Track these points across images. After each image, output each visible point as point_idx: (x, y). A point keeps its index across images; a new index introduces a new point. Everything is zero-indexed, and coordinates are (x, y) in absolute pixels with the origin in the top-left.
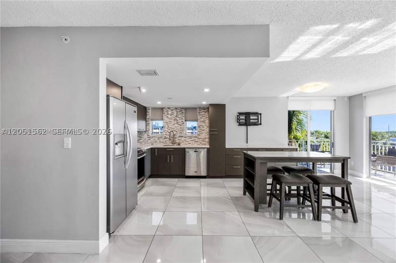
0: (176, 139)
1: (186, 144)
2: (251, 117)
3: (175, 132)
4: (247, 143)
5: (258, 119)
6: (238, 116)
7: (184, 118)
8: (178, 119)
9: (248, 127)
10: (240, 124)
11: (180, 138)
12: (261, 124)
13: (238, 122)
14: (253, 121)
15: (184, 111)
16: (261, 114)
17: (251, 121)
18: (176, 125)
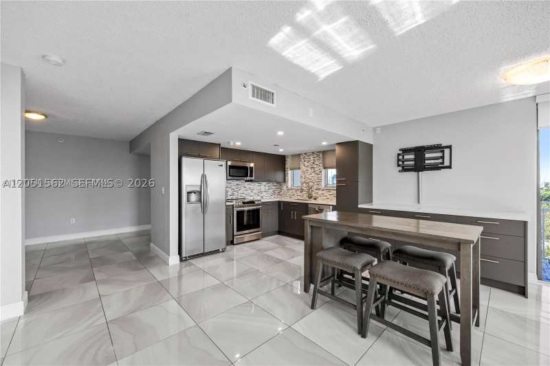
0: (313, 193)
1: (324, 200)
2: (427, 156)
3: (311, 184)
4: (419, 202)
5: (443, 157)
6: (399, 155)
7: (321, 165)
8: (315, 166)
9: (420, 173)
10: (405, 169)
11: (317, 191)
12: (450, 167)
13: (399, 165)
14: (432, 161)
15: (321, 156)
16: (450, 147)
17: (427, 162)
18: (313, 175)
